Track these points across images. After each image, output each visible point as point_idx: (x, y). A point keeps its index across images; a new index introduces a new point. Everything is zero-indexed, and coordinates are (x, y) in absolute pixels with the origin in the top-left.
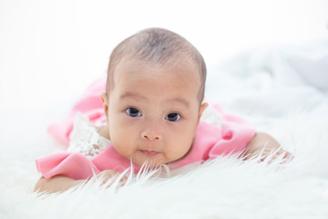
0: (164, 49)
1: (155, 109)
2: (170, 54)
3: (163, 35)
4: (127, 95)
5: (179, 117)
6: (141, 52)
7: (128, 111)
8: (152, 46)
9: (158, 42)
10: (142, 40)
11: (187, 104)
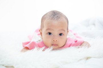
0: (57, 16)
1: (56, 33)
2: (59, 18)
3: (56, 12)
4: (48, 29)
5: (62, 35)
6: (51, 17)
7: (48, 34)
8: (54, 16)
9: (55, 15)
10: (51, 14)
11: (64, 31)
